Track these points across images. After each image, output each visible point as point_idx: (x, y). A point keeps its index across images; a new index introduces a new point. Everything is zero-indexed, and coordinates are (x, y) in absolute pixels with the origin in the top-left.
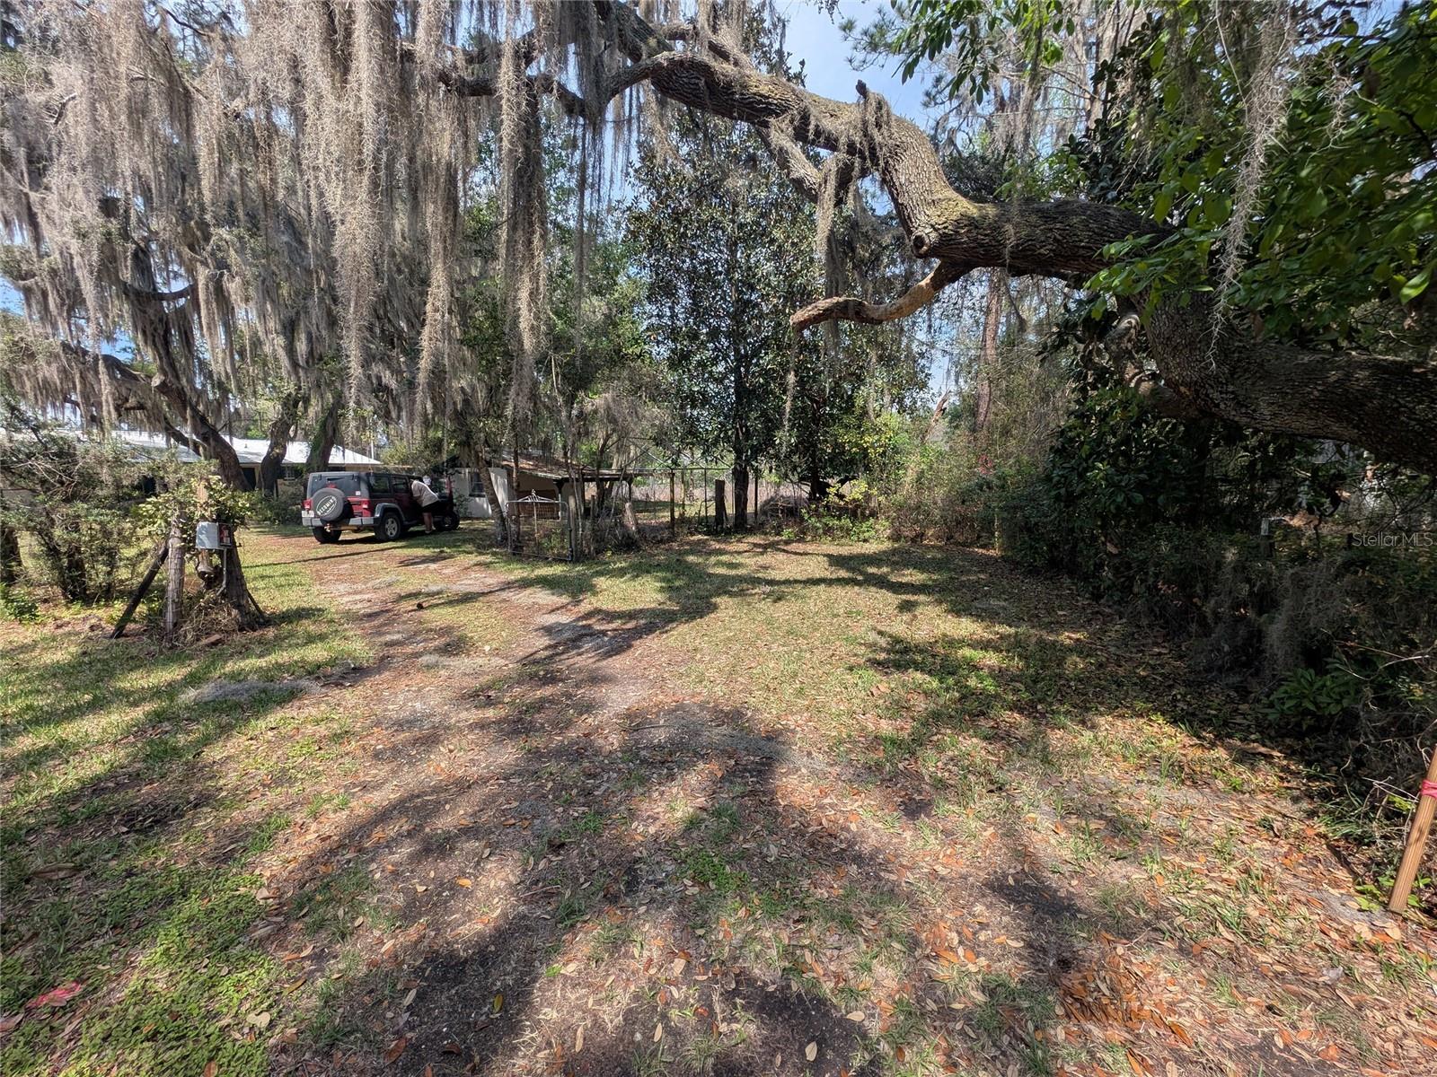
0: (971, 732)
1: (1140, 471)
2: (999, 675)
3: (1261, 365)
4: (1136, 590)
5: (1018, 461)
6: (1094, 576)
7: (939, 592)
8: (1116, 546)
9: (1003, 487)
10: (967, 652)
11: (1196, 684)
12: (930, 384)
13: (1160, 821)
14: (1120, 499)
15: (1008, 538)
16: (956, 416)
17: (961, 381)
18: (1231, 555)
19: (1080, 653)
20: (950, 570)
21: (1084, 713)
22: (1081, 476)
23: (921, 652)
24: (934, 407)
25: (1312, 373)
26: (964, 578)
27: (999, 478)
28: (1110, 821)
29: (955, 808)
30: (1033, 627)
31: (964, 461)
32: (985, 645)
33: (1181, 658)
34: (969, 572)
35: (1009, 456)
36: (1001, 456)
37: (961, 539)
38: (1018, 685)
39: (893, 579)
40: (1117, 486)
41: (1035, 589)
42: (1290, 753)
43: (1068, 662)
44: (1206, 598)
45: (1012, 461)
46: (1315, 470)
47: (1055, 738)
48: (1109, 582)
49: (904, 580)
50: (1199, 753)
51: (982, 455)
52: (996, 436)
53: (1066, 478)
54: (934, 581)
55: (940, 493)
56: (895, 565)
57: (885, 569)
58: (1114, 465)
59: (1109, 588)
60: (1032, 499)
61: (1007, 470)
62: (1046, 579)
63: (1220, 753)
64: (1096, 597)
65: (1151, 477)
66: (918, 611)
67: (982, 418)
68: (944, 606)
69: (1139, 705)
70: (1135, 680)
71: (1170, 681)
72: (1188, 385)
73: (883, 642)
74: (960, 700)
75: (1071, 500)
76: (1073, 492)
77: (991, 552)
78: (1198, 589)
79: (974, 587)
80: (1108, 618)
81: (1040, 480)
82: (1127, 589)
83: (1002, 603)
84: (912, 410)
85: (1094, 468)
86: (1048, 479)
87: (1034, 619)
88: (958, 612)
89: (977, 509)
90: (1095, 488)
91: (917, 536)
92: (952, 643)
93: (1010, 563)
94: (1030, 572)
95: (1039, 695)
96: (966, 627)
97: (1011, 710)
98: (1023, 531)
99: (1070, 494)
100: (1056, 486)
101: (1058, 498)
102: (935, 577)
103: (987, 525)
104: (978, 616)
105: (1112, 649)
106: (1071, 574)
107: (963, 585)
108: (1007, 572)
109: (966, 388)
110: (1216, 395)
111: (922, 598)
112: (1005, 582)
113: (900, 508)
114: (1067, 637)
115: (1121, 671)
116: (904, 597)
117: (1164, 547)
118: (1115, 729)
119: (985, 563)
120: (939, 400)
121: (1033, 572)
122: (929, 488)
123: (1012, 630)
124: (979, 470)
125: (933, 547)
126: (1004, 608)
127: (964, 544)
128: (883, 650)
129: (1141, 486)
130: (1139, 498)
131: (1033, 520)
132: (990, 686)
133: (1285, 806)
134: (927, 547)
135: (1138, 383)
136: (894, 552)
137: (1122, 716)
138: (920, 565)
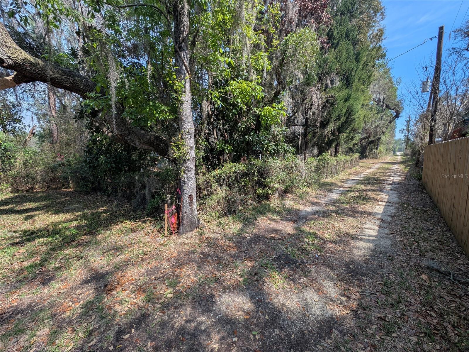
0: (69, 248)
1: (113, 158)
2: (78, 228)
3: (135, 132)
4: (118, 191)
5: (74, 156)
6: (107, 190)
7: (47, 208)
8: (111, 180)
9: (70, 165)
10: (64, 225)
11: (135, 211)
12: (23, 121)
13: (128, 243)
14: (109, 166)
15: (76, 183)
16: (41, 137)
17: (41, 122)
18: (137, 178)
19: (105, 213)
20: (50, 199)
21: (107, 227)
22: (96, 160)
23: (41, 231)
24: (28, 132)
25: (144, 136)
26: (58, 201)
27: (67, 161)
28: (115, 249)
29: (66, 272)
30: (89, 210)
31: (50, 155)
32: (71, 221)
33: (132, 206)
34: (61, 198)
35: (71, 153)
36: (67, 153)
37: (55, 187)
38: (85, 228)
39: (18, 208)
40: (108, 163)
41: (89, 199)
42: (152, 217)
43: (101, 216)
44: (134, 190)
45: (72, 155)
46: (151, 157)
47: (99, 237)
48: (111, 191)
49: (25, 208)
50: (136, 225)
51: (58, 153)
52: (64, 146)
53: (92, 160)
54: (43, 205)
55: (39, 169)
56: (17, 203)
57: (11, 206)
58: (106, 156)
59: (112, 192)
60: (82, 168)
61: (71, 159)
62: (92, 194)
63: (140, 223)
64: (109, 196)
65: (116, 160)
66: (36, 218)
67: (55, 138)
68: (50, 213)
69: (121, 220)
70: (120, 214)
71: (129, 212)
72: (120, 135)
73: (17, 235)
74: (63, 240)
75: (94, 167)
76: (95, 165)
77: (70, 190)
78: (132, 188)
79: (64, 203)
80: (112, 202)
81: (83, 162)
82: (116, 192)
83: (76, 205)
84: (13, 132)
85: (100, 157)
86: (86, 161)
87: (89, 208)
88: (57, 213)
89: (59, 174)
90: (101, 164)
91: (29, 189)
92: (56, 224)
93: (78, 192)
94: (86, 193)
95: (93, 228)
96: (62, 217)
97: (83, 236)
98: (81, 180)
99: (94, 166)
100: (89, 163)
101: (90, 167)
102: (42, 203)
103: (66, 179)
104: (67, 212)
105: (114, 209)
106: (100, 191)
107: (58, 203)
108: (77, 195)
109: (44, 125)
110: (127, 138)
111: (37, 212)
112: (77, 198)
113: (15, 177)
114: (101, 210)
115: (117, 214)
116: (27, 214)
117: (123, 178)
118: (116, 228)
119: (67, 194)
120: (30, 129)
121: (87, 193)
122: (32, 167)
123: (81, 213)
124: (58, 159)
125: (40, 192)
126: (77, 207)
127: (56, 189)
128: (19, 237)
129: (115, 162)
130: (114, 166)
131: (84, 176)
132: (74, 231)
133: (151, 228)
134: (36, 192)
135: (108, 133)
136: (16, 197)
137: (118, 224)
138: (34, 200)
